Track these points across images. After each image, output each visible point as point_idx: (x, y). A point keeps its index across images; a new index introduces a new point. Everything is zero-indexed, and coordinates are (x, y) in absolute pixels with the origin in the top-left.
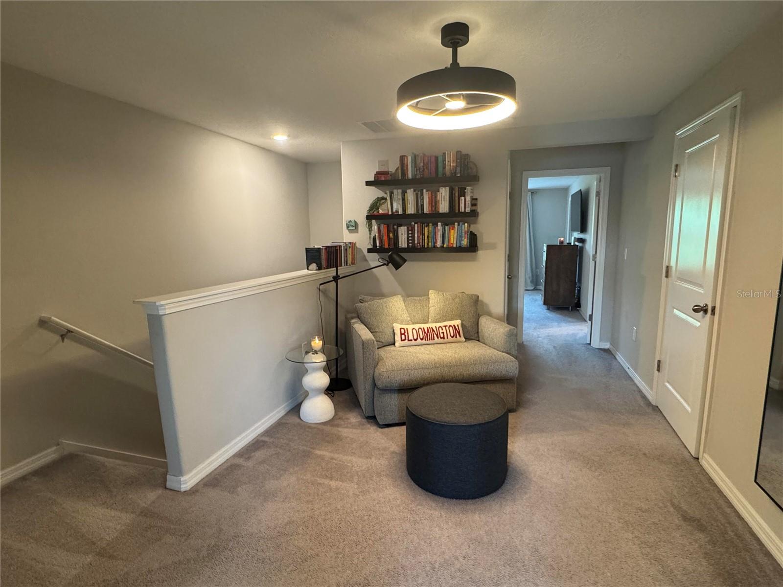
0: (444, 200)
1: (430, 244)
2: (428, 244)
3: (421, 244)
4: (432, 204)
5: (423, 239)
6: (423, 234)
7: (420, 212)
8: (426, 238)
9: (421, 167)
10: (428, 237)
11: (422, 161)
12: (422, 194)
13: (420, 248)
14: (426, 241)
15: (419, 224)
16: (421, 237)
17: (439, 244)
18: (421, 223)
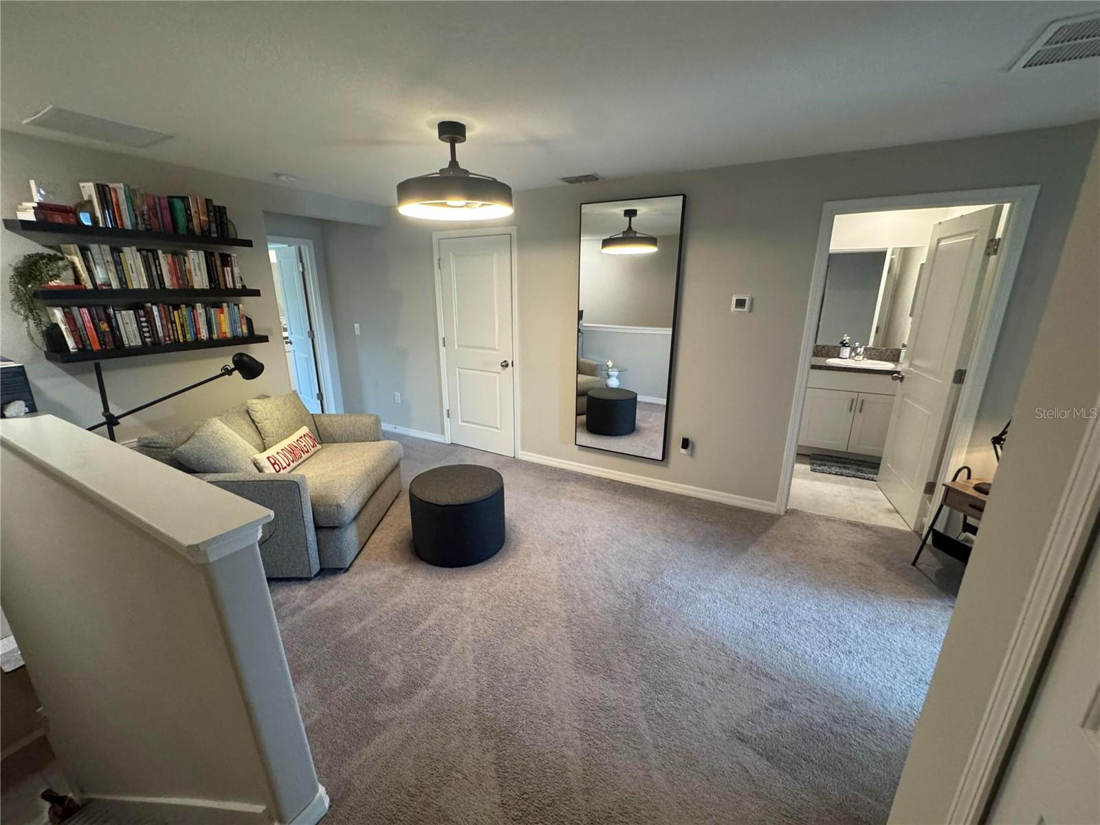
0: (200, 270)
1: (188, 336)
2: (184, 336)
3: (172, 337)
4: (176, 273)
5: (175, 328)
6: (173, 322)
7: (158, 287)
8: (179, 328)
9: (145, 212)
10: (182, 326)
11: (145, 202)
12: (156, 258)
13: (171, 344)
14: (180, 332)
15: (161, 305)
16: (170, 326)
17: (204, 334)
18: (163, 304)
